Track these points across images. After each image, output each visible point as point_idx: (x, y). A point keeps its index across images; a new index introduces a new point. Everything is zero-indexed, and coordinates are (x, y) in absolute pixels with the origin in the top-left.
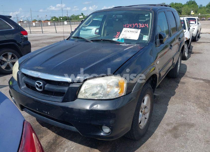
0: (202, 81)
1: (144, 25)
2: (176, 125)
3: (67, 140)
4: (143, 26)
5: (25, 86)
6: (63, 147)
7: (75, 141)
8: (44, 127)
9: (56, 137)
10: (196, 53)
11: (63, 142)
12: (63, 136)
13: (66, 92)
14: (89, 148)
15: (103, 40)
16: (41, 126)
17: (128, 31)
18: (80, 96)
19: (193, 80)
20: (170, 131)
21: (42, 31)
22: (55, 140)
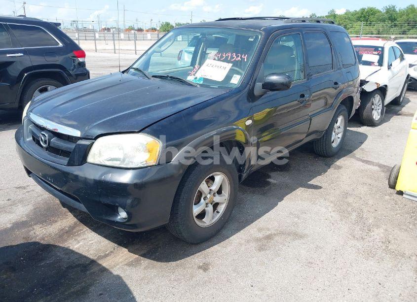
0: (377, 168)
1: (241, 57)
2: (273, 232)
3: (89, 230)
4: (239, 58)
5: (32, 138)
6: (79, 239)
7: (100, 234)
8: (64, 207)
9: (75, 224)
10: (405, 115)
11: (82, 231)
12: (86, 224)
13: (72, 151)
14: (116, 245)
15: (171, 77)
16: (61, 205)
17: (212, 65)
18: (90, 159)
19: (362, 163)
20: (258, 240)
21: (136, 50)
22: (72, 228)
